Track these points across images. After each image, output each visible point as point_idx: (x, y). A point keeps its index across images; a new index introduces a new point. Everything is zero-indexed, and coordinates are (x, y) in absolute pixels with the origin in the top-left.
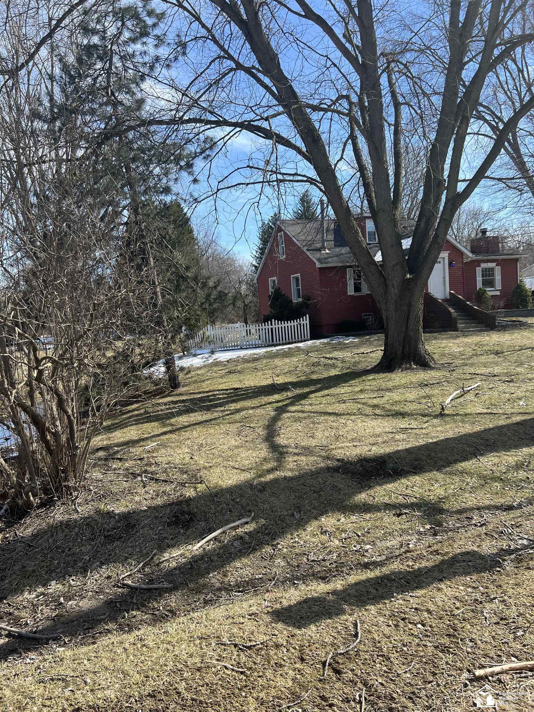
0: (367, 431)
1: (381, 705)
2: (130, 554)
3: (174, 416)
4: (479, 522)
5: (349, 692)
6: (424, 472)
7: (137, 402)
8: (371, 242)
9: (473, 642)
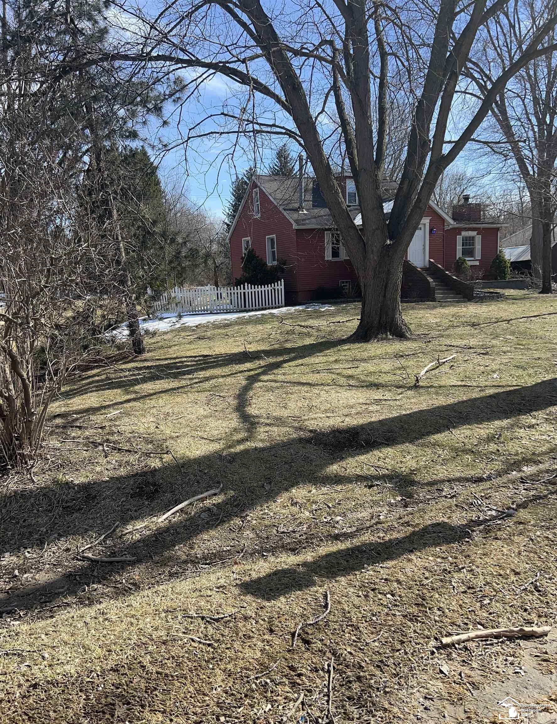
0: (341, 402)
1: (350, 674)
2: (91, 526)
3: (139, 383)
4: (450, 494)
5: (318, 662)
6: (397, 444)
7: (97, 367)
8: (351, 204)
9: (440, 610)
